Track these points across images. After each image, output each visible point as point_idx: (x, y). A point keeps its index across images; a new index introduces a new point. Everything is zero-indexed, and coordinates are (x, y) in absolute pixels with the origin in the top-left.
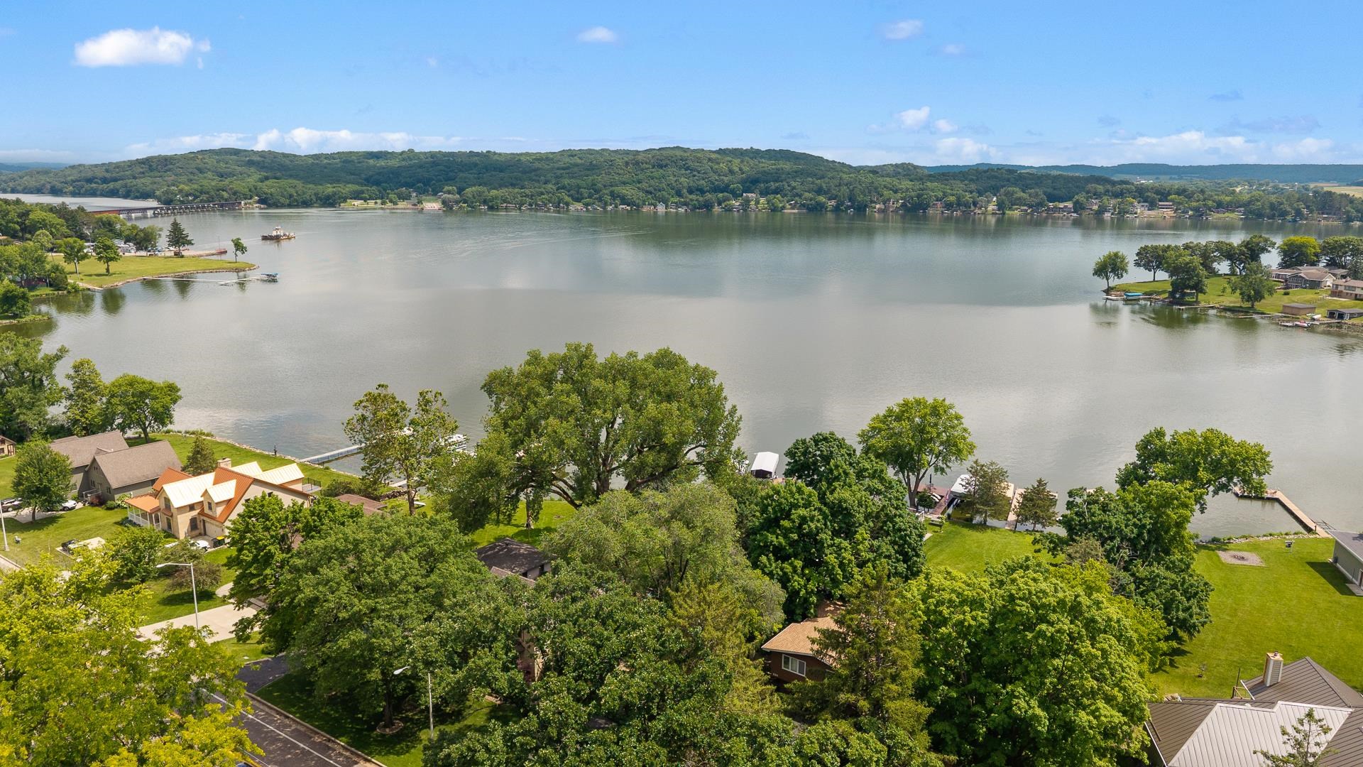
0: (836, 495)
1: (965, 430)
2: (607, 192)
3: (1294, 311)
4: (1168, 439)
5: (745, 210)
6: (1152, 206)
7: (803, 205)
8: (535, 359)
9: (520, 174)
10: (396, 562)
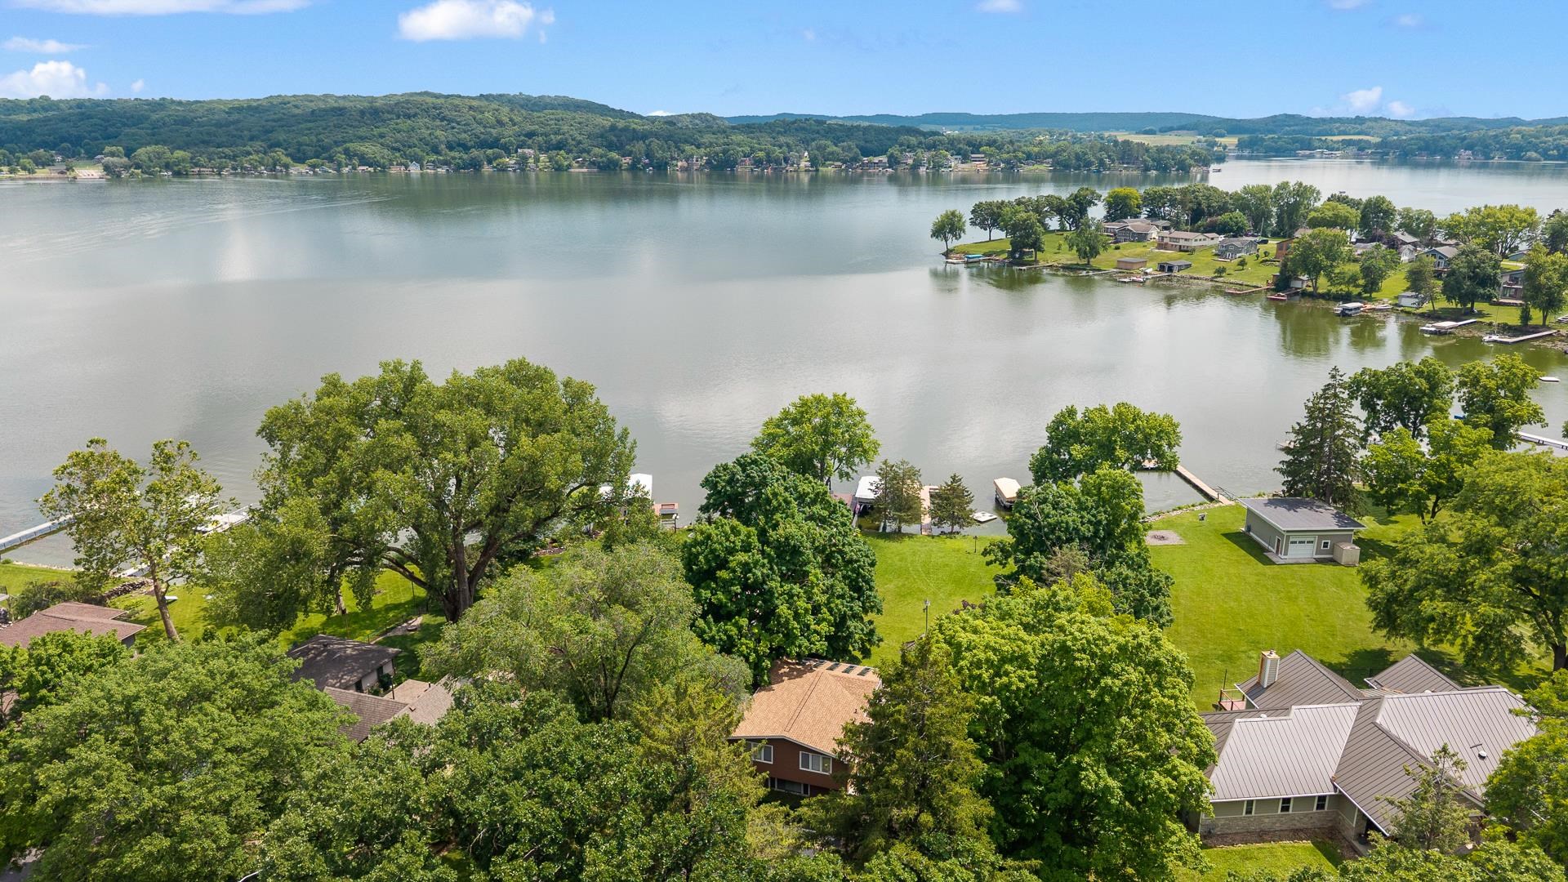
0: (781, 531)
1: (868, 427)
2: (340, 149)
3: (1129, 266)
4: (1079, 417)
5: (523, 170)
6: (965, 159)
7: (593, 163)
8: (333, 386)
9: (214, 129)
10: (200, 722)
